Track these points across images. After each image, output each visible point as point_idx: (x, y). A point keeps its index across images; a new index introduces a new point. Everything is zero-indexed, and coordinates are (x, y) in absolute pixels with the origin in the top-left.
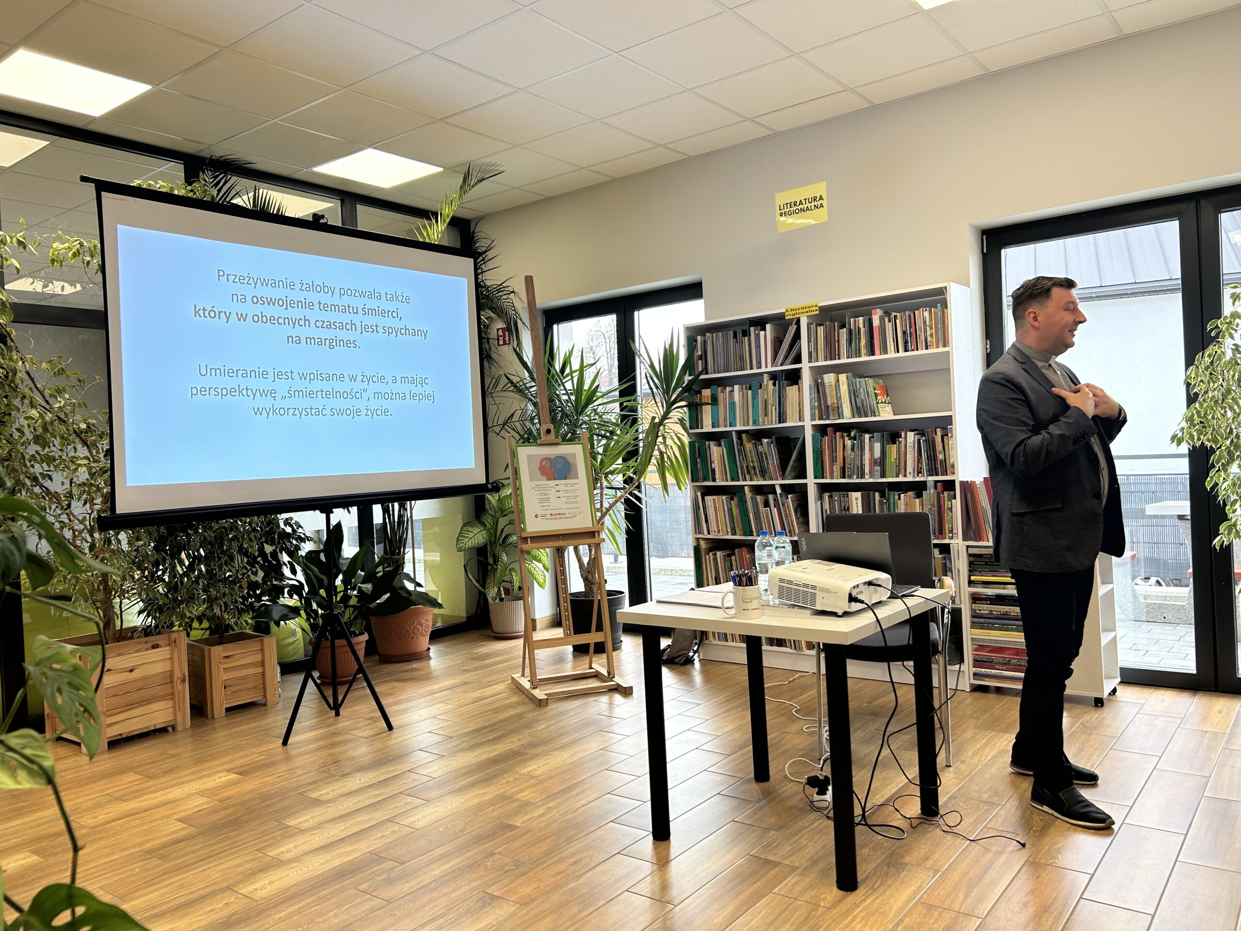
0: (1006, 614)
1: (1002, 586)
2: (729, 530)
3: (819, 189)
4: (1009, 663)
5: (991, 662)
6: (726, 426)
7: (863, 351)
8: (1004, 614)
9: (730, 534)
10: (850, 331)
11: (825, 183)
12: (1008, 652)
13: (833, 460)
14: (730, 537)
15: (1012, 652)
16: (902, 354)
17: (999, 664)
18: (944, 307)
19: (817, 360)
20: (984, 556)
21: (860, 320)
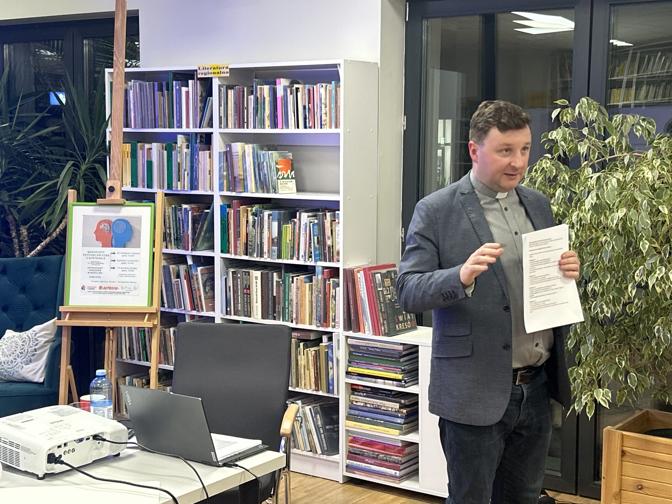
1: (374, 380)
4: (377, 457)
5: (363, 455)
6: (143, 186)
7: (267, 122)
8: (376, 408)
10: (257, 99)
12: (378, 447)
13: (237, 235)
15: (381, 446)
16: (302, 130)
18: (338, 86)
19: (227, 126)
20: (361, 348)
21: (266, 88)
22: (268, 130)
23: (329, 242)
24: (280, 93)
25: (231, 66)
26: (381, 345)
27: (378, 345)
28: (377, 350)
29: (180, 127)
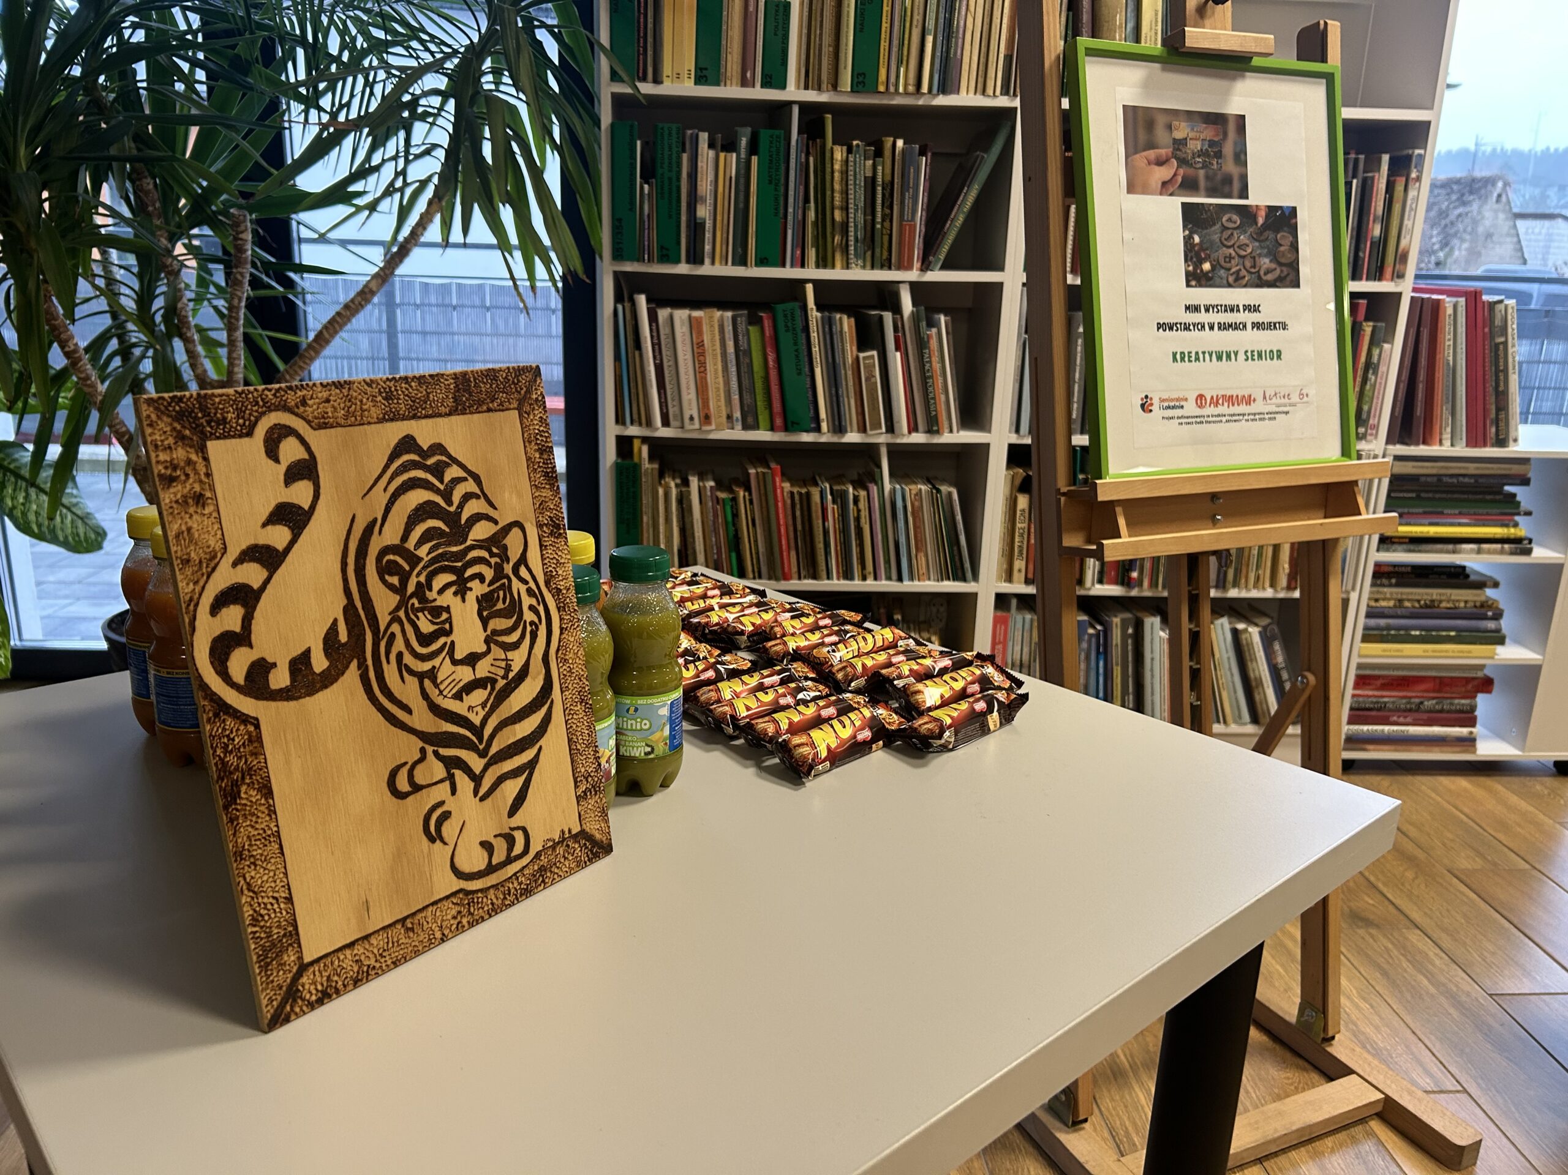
0: (1432, 604)
1: (1450, 547)
2: (737, 414)
4: (1418, 709)
5: (1379, 709)
6: (744, 83)
8: (1426, 606)
9: (739, 426)
12: (1423, 687)
14: (738, 434)
15: (1429, 685)
17: (1398, 710)
20: (1423, 479)
26: (1478, 468)
27: (1472, 469)
28: (1466, 480)
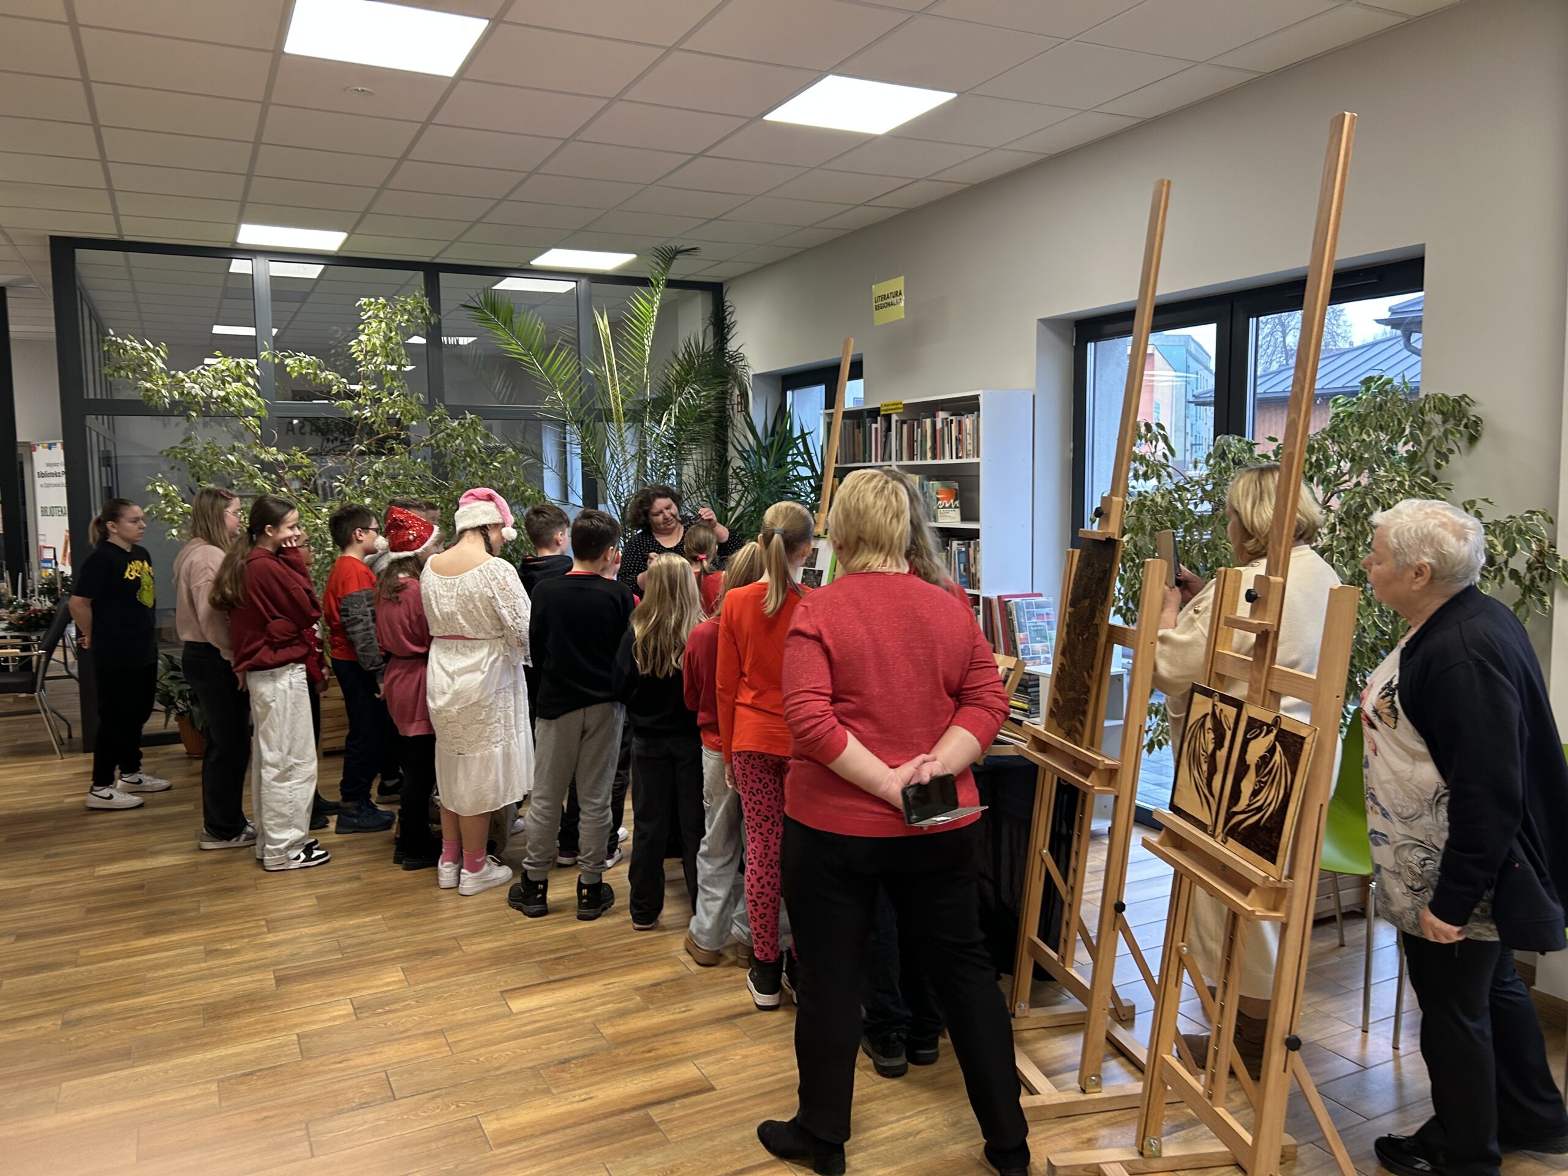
3: (898, 284)
7: (929, 455)
10: (923, 432)
11: (902, 278)
16: (955, 461)
18: (978, 416)
19: (901, 459)
21: (928, 421)
22: (929, 462)
23: (973, 570)
24: (939, 425)
25: (905, 402)
29: (870, 461)
